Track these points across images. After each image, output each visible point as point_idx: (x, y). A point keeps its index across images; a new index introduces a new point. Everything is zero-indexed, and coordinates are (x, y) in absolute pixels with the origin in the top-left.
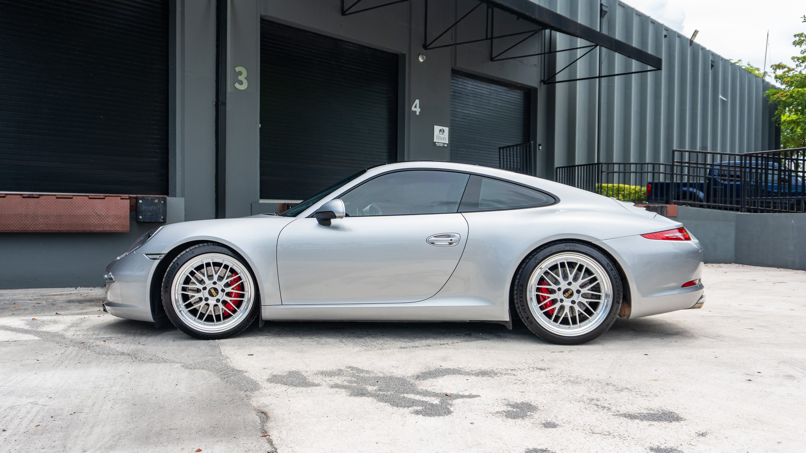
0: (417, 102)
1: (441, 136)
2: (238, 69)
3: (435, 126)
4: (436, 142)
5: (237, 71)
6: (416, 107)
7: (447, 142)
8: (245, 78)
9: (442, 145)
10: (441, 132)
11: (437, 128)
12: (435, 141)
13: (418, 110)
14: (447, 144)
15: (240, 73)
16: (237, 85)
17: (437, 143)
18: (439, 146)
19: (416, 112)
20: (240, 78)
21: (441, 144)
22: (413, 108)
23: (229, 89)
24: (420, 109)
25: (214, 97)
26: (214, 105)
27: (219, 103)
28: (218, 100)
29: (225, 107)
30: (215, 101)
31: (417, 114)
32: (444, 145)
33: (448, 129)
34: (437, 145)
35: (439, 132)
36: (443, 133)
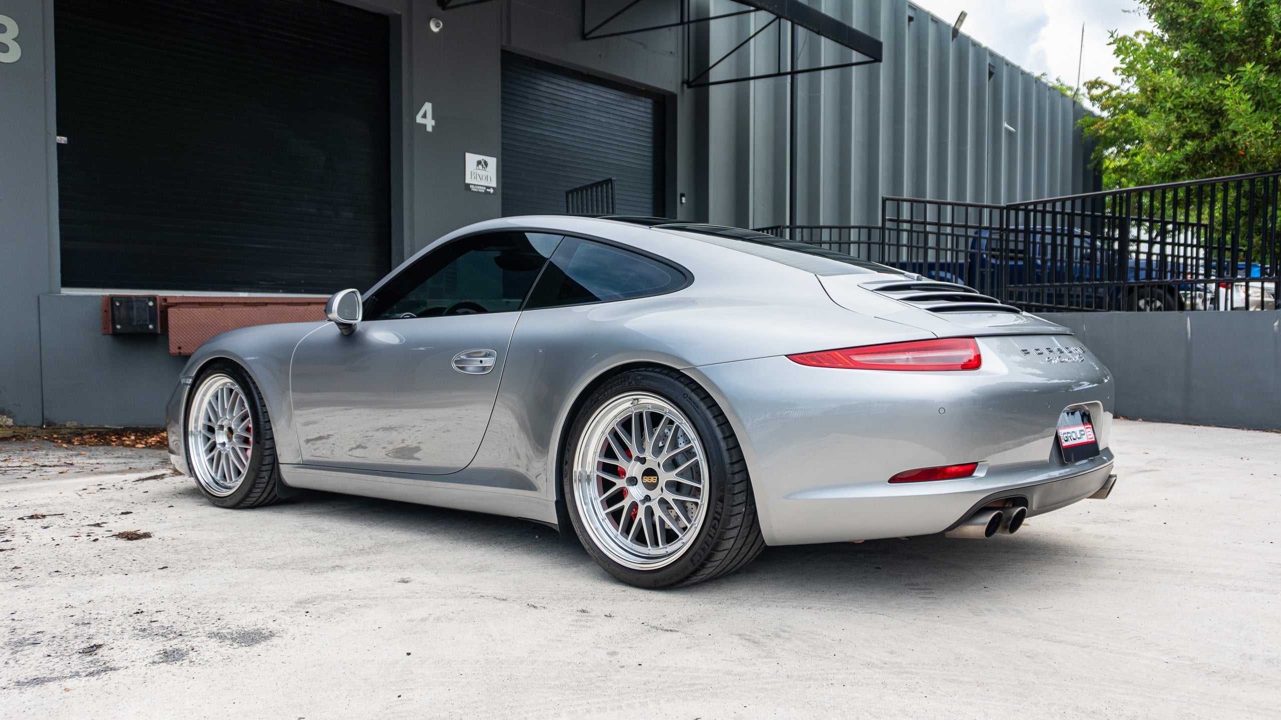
0: (427, 108)
1: (481, 172)
4: (469, 185)
6: (424, 116)
7: (494, 184)
8: (13, 39)
9: (482, 190)
10: (480, 167)
11: (471, 159)
12: (468, 181)
13: (430, 123)
14: (493, 188)
17: (471, 186)
18: (478, 192)
19: (425, 126)
21: (480, 187)
22: (419, 119)
24: (434, 121)
31: (427, 131)
32: (488, 190)
33: (494, 159)
34: (473, 190)
35: (477, 166)
36: (485, 168)
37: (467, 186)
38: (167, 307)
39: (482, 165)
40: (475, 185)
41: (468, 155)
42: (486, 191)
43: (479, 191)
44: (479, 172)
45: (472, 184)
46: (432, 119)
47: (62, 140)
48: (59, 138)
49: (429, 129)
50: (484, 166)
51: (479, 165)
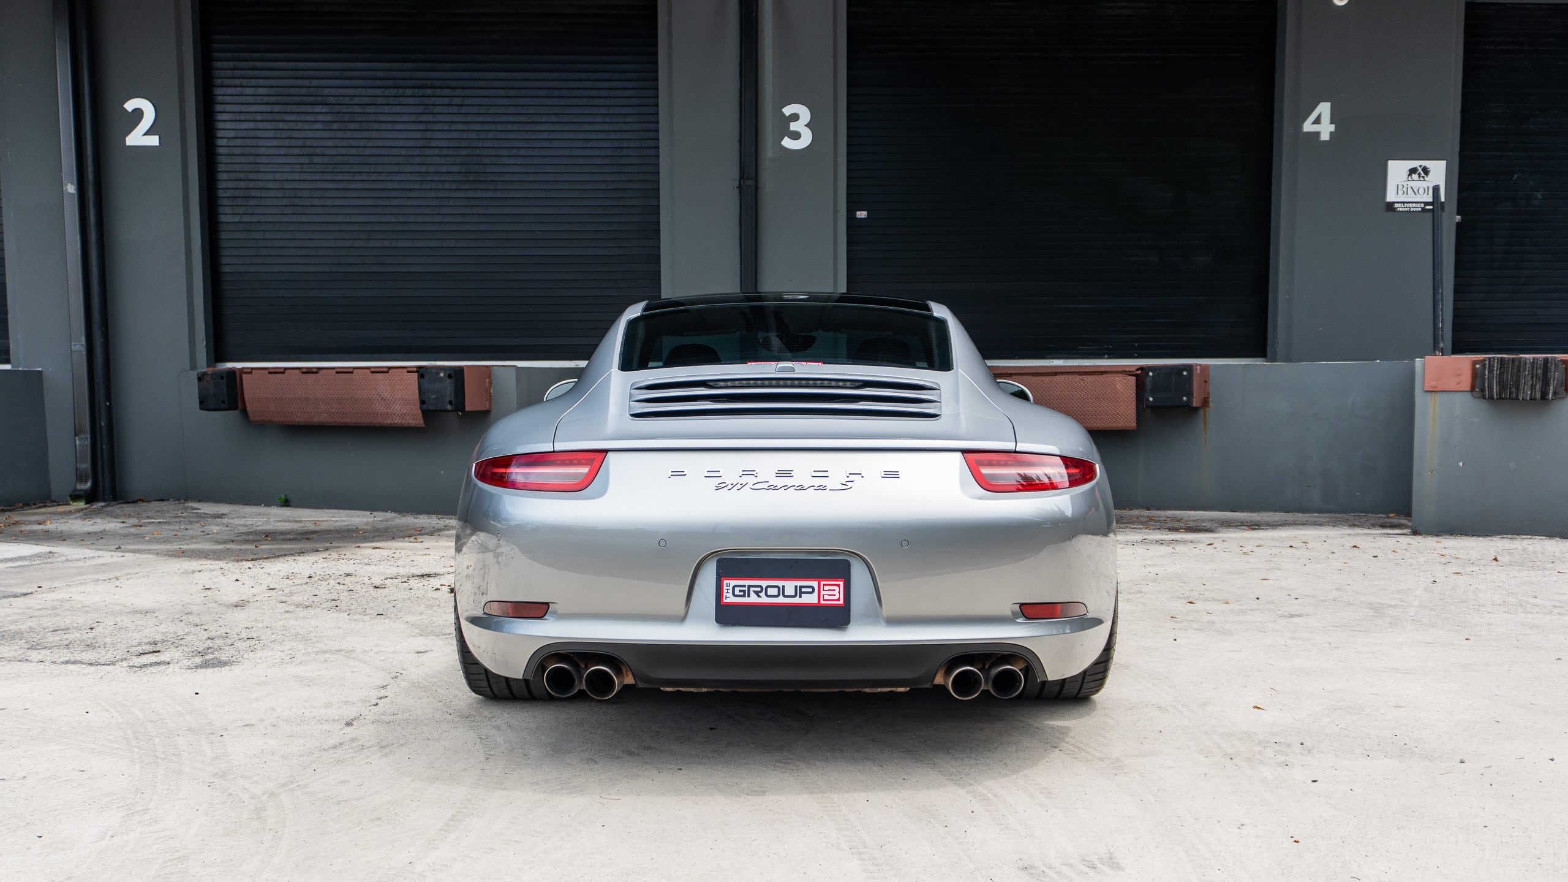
0: (1324, 109)
1: (1416, 183)
2: (788, 110)
3: (1390, 162)
4: (1392, 204)
5: (787, 115)
6: (1317, 121)
7: (1441, 199)
8: (805, 126)
9: (1418, 208)
10: (1415, 176)
11: (1397, 170)
12: (1391, 197)
13: (1326, 130)
15: (795, 117)
16: (787, 143)
17: (1396, 205)
18: (1408, 213)
19: (1318, 134)
20: (793, 126)
21: (1414, 205)
22: (1308, 127)
23: (768, 152)
24: (1334, 125)
25: (735, 173)
26: (737, 187)
27: (742, 181)
28: (742, 177)
29: (757, 188)
30: (738, 179)
31: (1322, 139)
32: (1428, 207)
33: (1442, 164)
34: (1401, 209)
35: (1409, 175)
36: (1423, 177)
37: (1390, 207)
39: (1419, 174)
40: (1404, 203)
41: (1392, 165)
42: (1422, 208)
43: (1412, 209)
44: (1411, 184)
45: (1398, 203)
46: (1331, 123)
47: (862, 214)
48: (858, 213)
49: (1325, 137)
50: (1423, 174)
51: (1413, 175)
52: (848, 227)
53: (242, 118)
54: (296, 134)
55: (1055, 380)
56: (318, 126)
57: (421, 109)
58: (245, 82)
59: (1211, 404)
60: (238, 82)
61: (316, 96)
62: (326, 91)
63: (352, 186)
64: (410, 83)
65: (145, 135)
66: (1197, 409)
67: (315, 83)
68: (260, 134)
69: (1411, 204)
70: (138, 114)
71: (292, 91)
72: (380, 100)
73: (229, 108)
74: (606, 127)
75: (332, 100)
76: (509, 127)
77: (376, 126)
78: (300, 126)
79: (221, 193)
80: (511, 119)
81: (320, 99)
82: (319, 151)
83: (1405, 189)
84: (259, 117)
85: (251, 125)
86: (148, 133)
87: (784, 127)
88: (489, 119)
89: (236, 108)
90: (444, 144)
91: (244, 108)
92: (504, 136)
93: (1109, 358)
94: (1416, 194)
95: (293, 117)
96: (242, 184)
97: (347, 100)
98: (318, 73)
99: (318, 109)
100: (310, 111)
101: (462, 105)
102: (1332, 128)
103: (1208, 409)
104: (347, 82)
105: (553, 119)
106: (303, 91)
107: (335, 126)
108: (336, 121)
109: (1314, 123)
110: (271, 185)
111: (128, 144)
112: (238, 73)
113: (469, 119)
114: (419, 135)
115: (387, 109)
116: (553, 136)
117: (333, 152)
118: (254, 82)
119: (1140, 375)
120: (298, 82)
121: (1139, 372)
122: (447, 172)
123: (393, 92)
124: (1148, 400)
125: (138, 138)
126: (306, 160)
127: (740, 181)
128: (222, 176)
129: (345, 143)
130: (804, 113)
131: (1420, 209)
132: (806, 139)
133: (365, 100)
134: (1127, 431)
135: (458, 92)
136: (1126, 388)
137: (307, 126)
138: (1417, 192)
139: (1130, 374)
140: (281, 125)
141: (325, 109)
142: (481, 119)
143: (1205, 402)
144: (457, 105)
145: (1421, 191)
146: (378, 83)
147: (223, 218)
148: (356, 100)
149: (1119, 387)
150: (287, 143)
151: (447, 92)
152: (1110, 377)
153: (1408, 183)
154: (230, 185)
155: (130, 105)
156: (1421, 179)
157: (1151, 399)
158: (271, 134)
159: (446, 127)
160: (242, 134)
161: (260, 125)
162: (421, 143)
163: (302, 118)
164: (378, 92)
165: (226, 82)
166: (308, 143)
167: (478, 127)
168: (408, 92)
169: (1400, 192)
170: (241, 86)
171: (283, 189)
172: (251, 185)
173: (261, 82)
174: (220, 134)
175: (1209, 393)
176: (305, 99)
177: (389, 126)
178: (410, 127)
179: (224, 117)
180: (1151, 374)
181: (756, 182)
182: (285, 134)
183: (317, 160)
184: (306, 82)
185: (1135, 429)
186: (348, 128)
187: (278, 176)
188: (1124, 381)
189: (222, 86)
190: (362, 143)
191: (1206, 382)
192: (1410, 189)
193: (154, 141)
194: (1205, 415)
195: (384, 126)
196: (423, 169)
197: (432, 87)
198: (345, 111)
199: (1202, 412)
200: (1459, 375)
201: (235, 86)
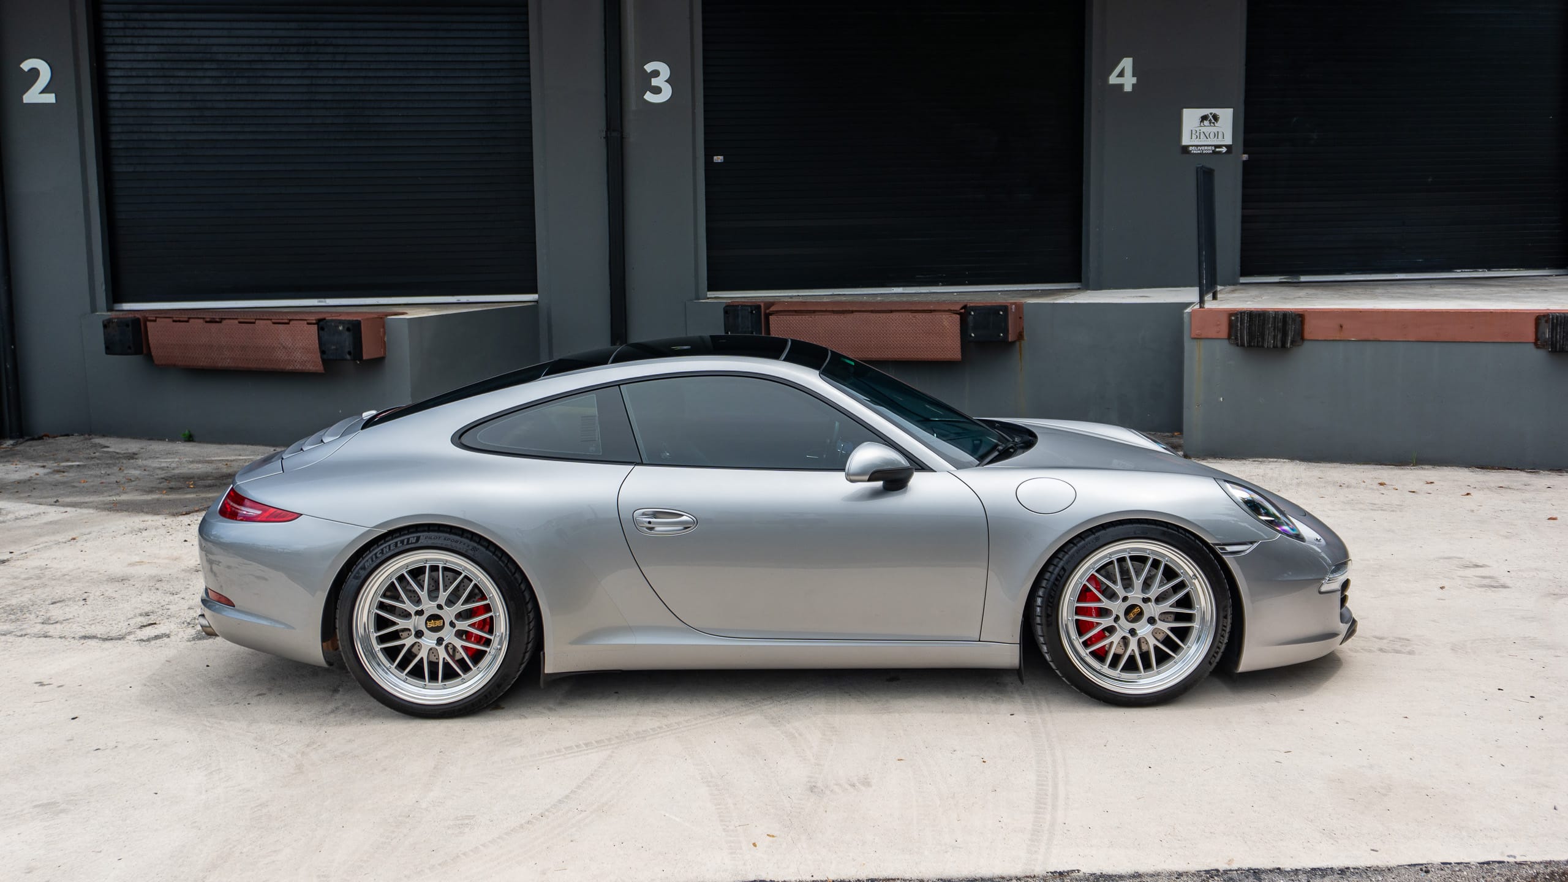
0: (1127, 63)
1: (1207, 128)
2: (649, 67)
3: (1185, 110)
4: (1187, 147)
5: (649, 72)
6: (1121, 74)
7: (1228, 141)
8: (666, 81)
9: (1209, 150)
10: (1206, 123)
11: (1191, 117)
12: (1185, 141)
13: (1129, 82)
14: (1226, 146)
15: (656, 73)
16: (649, 97)
17: (1190, 148)
18: (1201, 154)
19: (1121, 86)
20: (655, 82)
21: (1206, 148)
22: (1113, 79)
23: (632, 105)
24: (1136, 78)
25: (603, 125)
26: (604, 138)
27: (608, 133)
28: (608, 129)
29: (622, 138)
30: (605, 130)
31: (1125, 90)
32: (1217, 150)
33: (1230, 111)
34: (1195, 152)
35: (1201, 122)
36: (1214, 123)
37: (1185, 149)
38: (767, 316)
39: (1210, 120)
40: (1197, 146)
41: (1186, 112)
42: (1213, 151)
43: (1204, 152)
44: (1203, 129)
45: (1192, 146)
46: (1133, 76)
47: (719, 159)
48: (715, 158)
49: (1128, 88)
50: (1213, 121)
51: (1205, 121)
52: (706, 171)
53: (134, 73)
54: (187, 89)
55: (891, 317)
56: (207, 81)
57: (305, 66)
58: (136, 41)
59: (1025, 338)
60: (129, 40)
61: (204, 53)
62: (215, 49)
63: (241, 137)
64: (295, 41)
65: (41, 93)
66: (1013, 343)
67: (203, 41)
68: (152, 89)
69: (1203, 148)
70: (35, 73)
71: (183, 49)
72: (266, 57)
73: (121, 65)
74: (481, 81)
75: (220, 57)
76: (390, 82)
77: (263, 81)
78: (190, 81)
79: (114, 145)
80: (391, 74)
81: (209, 56)
82: (209, 105)
83: (1198, 134)
84: (150, 73)
85: (143, 81)
86: (44, 91)
87: (646, 82)
88: (370, 74)
89: (128, 65)
90: (329, 97)
91: (135, 65)
92: (385, 90)
93: (943, 285)
94: (1207, 138)
95: (182, 73)
96: (135, 137)
97: (235, 57)
98: (207, 33)
99: (206, 66)
100: (200, 67)
101: (344, 61)
102: (1134, 80)
103: (1023, 342)
104: (234, 41)
105: (431, 74)
106: (192, 49)
107: (224, 81)
108: (225, 77)
109: (1118, 76)
110: (163, 137)
111: (25, 101)
112: (128, 32)
113: (351, 74)
114: (304, 90)
115: (273, 66)
116: (431, 90)
117: (223, 105)
118: (144, 41)
119: (965, 313)
120: (188, 41)
121: (963, 311)
122: (332, 124)
123: (279, 50)
124: (971, 336)
125: (34, 95)
126: (197, 113)
127: (606, 132)
128: (114, 129)
129: (234, 97)
130: (664, 70)
131: (1211, 151)
132: (666, 93)
133: (252, 57)
134: (954, 362)
135: (340, 50)
136: (951, 324)
137: (197, 82)
138: (1208, 137)
139: (955, 312)
140: (172, 81)
141: (214, 66)
142: (363, 74)
143: (1020, 336)
144: (341, 61)
145: (1212, 135)
146: (264, 41)
147: (117, 169)
148: (244, 57)
149: (946, 323)
150: (177, 97)
151: (330, 49)
152: (938, 315)
153: (1200, 128)
154: (124, 137)
155: (26, 65)
156: (1212, 125)
157: (973, 335)
158: (162, 89)
159: (331, 82)
160: (135, 90)
161: (152, 81)
162: (306, 97)
163: (192, 74)
164: (265, 49)
165: (118, 40)
166: (198, 98)
167: (361, 81)
168: (293, 49)
169: (1194, 137)
170: (132, 44)
171: (176, 140)
172: (144, 137)
173: (152, 40)
174: (113, 89)
175: (1023, 329)
176: (194, 56)
177: (275, 82)
178: (294, 82)
179: (117, 73)
180: (973, 313)
181: (622, 133)
182: (175, 89)
183: (207, 113)
184: (195, 41)
185: (960, 360)
186: (237, 83)
187: (170, 129)
188: (950, 318)
189: (114, 44)
190: (250, 97)
191: (1020, 318)
192: (1202, 135)
193: (50, 98)
194: (1020, 347)
195: (270, 82)
196: (310, 121)
197: (316, 45)
198: (233, 66)
199: (1018, 343)
200: (1218, 325)
201: (127, 44)
